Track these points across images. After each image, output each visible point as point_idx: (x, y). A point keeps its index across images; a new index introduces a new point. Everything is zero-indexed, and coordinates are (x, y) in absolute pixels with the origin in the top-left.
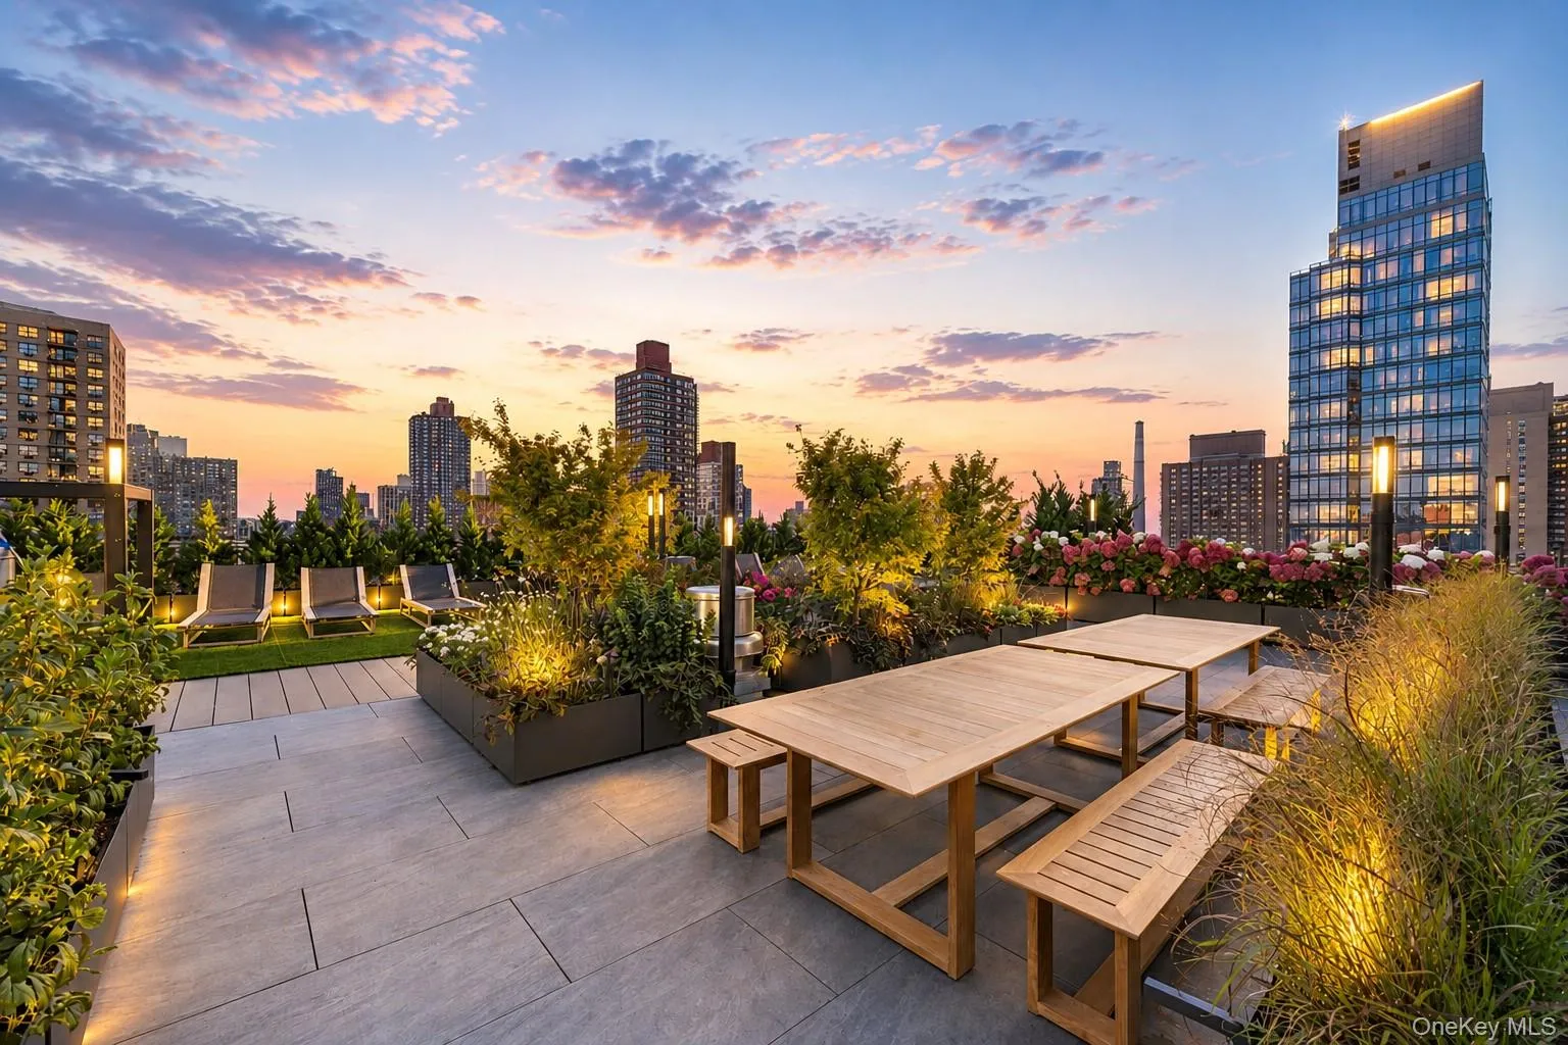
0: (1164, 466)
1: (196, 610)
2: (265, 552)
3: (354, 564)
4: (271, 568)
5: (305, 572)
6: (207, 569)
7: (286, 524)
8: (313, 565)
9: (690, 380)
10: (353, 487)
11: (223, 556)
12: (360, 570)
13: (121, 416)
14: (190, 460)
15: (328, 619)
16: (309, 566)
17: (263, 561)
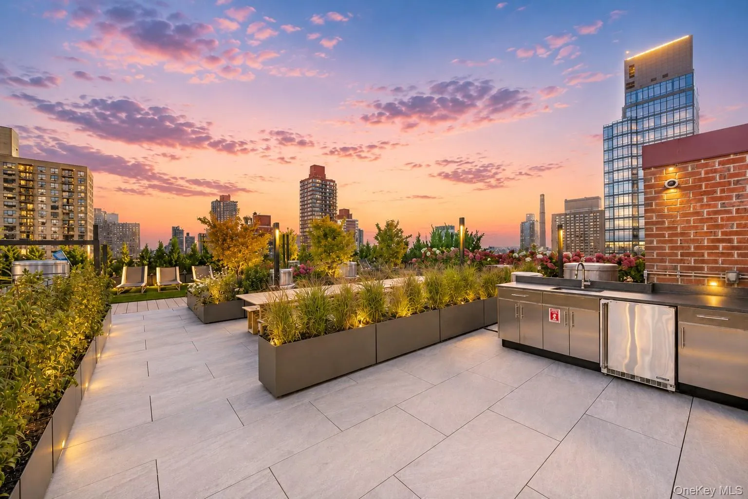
0: (553, 215)
1: (120, 284)
2: (145, 262)
3: (175, 266)
4: (146, 268)
5: (158, 269)
6: (125, 268)
7: (152, 252)
8: (161, 266)
9: (334, 182)
10: (188, 234)
11: (130, 264)
12: (177, 268)
13: (91, 206)
14: (119, 225)
15: (165, 285)
16: (159, 267)
17: (143, 265)
